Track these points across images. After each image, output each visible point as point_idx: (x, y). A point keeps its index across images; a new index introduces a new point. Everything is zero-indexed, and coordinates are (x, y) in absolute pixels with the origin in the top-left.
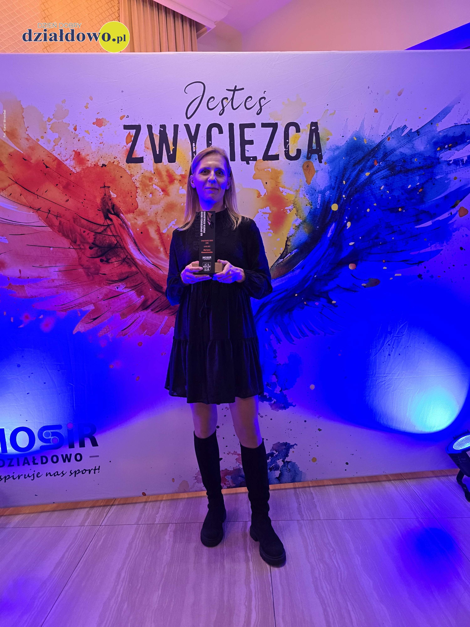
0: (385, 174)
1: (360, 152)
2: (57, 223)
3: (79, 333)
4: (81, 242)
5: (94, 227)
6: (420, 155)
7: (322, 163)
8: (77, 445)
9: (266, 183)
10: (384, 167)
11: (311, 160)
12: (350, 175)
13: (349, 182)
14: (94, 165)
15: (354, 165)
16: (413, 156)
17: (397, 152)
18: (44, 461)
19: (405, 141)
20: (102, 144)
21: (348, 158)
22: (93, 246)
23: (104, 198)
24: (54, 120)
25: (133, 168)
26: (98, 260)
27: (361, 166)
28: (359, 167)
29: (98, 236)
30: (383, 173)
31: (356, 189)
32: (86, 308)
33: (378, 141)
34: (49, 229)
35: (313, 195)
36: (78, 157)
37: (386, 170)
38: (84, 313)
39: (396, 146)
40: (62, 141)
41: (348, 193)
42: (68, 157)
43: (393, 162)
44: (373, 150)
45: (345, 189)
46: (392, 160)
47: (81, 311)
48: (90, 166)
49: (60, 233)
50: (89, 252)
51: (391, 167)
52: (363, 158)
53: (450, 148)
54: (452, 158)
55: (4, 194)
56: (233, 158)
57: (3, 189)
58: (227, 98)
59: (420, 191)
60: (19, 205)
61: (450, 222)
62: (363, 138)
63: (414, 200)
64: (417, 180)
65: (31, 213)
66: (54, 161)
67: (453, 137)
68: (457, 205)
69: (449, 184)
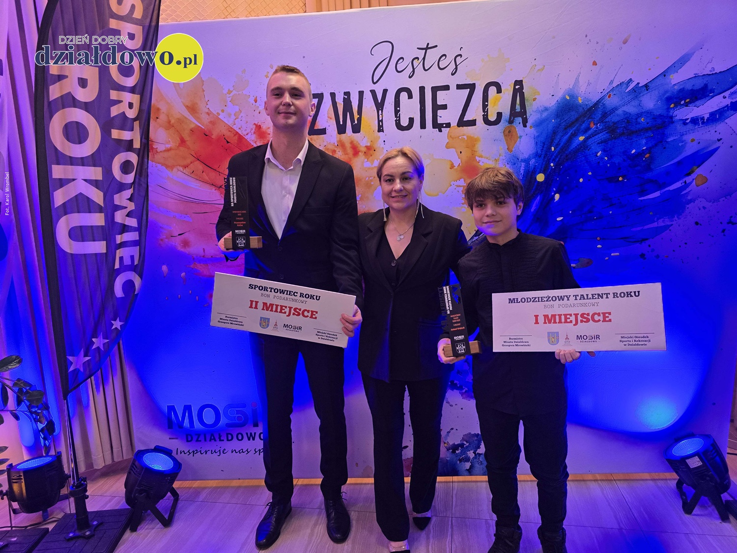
0: (604, 138)
1: (573, 113)
6: (648, 113)
7: (526, 127)
9: (461, 152)
10: (602, 129)
11: (514, 125)
12: (560, 140)
13: (559, 148)
15: (565, 129)
16: (639, 115)
17: (620, 112)
18: (230, 438)
19: (629, 98)
21: (559, 120)
24: (234, 92)
25: (315, 141)
27: (574, 129)
28: (572, 130)
30: (602, 136)
31: (567, 156)
33: (595, 99)
35: (515, 164)
36: (259, 131)
37: (604, 133)
39: (618, 104)
40: (242, 114)
41: (557, 161)
42: (248, 130)
43: (614, 123)
44: (590, 109)
45: (553, 157)
46: (613, 120)
51: (611, 129)
52: (577, 120)
53: (686, 105)
54: (690, 116)
55: (187, 171)
56: (423, 126)
57: (185, 167)
58: (418, 58)
59: (646, 157)
60: (202, 183)
61: (682, 193)
62: (577, 97)
63: (639, 168)
64: (643, 144)
65: (213, 190)
66: (235, 135)
67: (692, 90)
68: (693, 171)
69: (683, 147)
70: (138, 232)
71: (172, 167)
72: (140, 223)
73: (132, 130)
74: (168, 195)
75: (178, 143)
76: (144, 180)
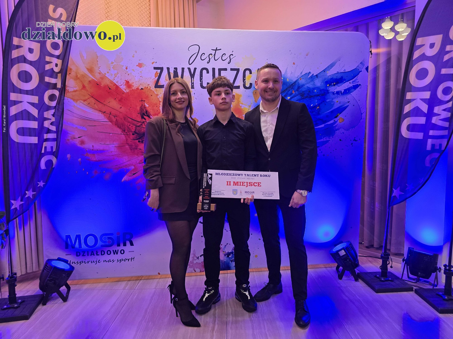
1: (285, 86)
2: (115, 120)
3: (125, 181)
4: (128, 131)
5: (136, 123)
6: (318, 88)
8: (122, 245)
10: (298, 94)
14: (137, 88)
16: (314, 89)
17: (305, 86)
18: (103, 254)
19: (309, 81)
20: (141, 77)
22: (135, 133)
23: (141, 107)
24: (115, 63)
25: (158, 91)
26: (137, 141)
27: (286, 93)
28: (284, 94)
29: (138, 128)
30: (298, 97)
32: (130, 168)
33: (294, 80)
34: (110, 123)
36: (128, 84)
38: (128, 171)
39: (304, 83)
40: (118, 75)
42: (122, 83)
43: (303, 92)
44: (292, 84)
46: (302, 90)
47: (126, 169)
48: (134, 89)
49: (116, 126)
50: (132, 137)
51: (302, 94)
52: (286, 89)
53: (334, 85)
54: (336, 91)
55: (86, 103)
57: (85, 101)
58: (212, 54)
59: (317, 108)
60: (94, 110)
61: (334, 126)
62: (286, 78)
63: (315, 113)
64: (316, 102)
65: (100, 114)
66: (114, 85)
67: (336, 79)
68: (338, 116)
69: (333, 104)
70: (56, 134)
71: (77, 101)
72: (57, 128)
73: (57, 78)
74: (74, 115)
75: (81, 88)
76: (61, 106)
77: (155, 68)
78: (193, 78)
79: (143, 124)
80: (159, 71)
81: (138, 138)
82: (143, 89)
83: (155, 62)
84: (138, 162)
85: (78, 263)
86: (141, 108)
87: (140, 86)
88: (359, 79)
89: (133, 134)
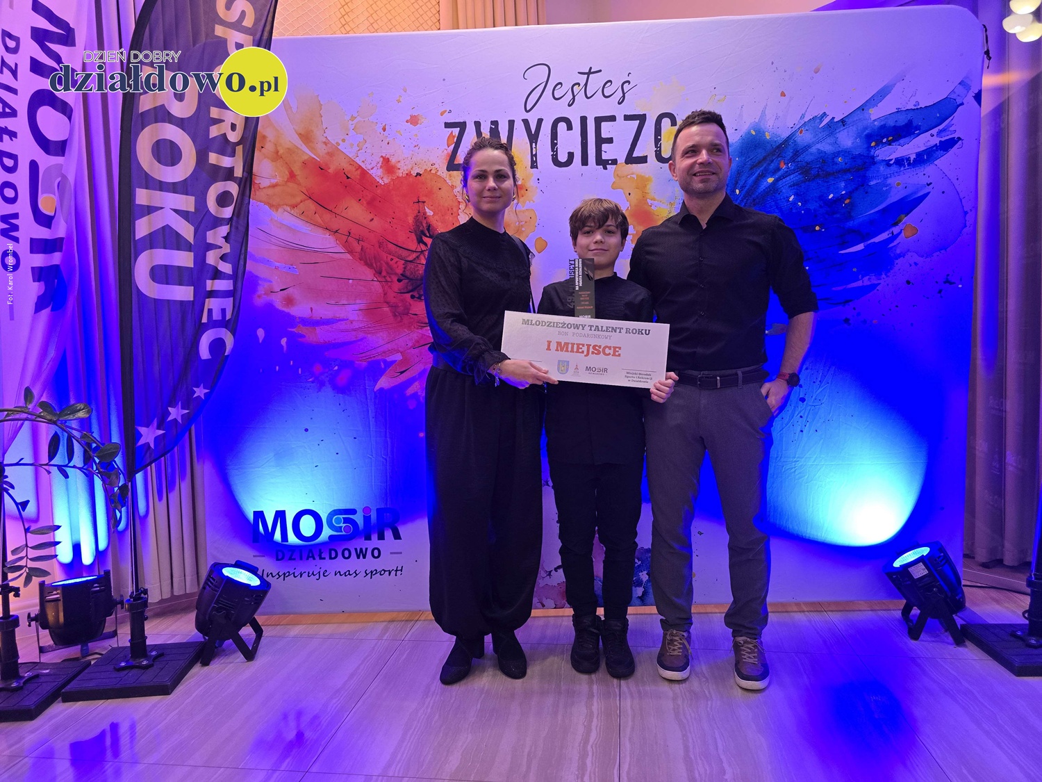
0: (796, 180)
1: (760, 151)
2: (358, 249)
3: (381, 389)
4: (388, 273)
5: (404, 253)
6: (845, 153)
8: (375, 537)
9: (630, 194)
10: (794, 170)
12: (745, 181)
13: (744, 191)
14: (407, 174)
15: (751, 169)
16: (837, 154)
17: (813, 150)
18: (333, 556)
19: (825, 134)
20: (417, 148)
21: (743, 158)
22: (402, 278)
23: (417, 216)
24: (358, 119)
25: (454, 177)
26: (408, 296)
27: (762, 169)
28: (759, 171)
29: (410, 266)
30: (793, 178)
31: (754, 200)
32: (392, 358)
33: (785, 135)
34: (348, 256)
36: (387, 165)
37: (797, 174)
38: (389, 364)
39: (811, 142)
40: (366, 146)
42: (374, 164)
43: (808, 163)
44: (779, 147)
46: (805, 160)
47: (385, 361)
48: (401, 175)
49: (362, 262)
50: (397, 286)
51: (805, 169)
52: (765, 159)
53: (889, 143)
54: (893, 157)
55: (296, 211)
56: (585, 162)
57: (294, 206)
58: (579, 84)
59: (846, 202)
60: (313, 227)
61: (891, 245)
62: (764, 132)
63: (838, 216)
64: (842, 187)
65: (327, 236)
66: (357, 170)
67: (895, 126)
68: (900, 221)
69: (888, 191)
70: (232, 281)
71: (277, 207)
72: (235, 269)
73: (234, 156)
74: (270, 240)
75: (286, 177)
76: (242, 222)
77: (448, 125)
78: (534, 144)
79: (422, 256)
80: (456, 131)
81: (410, 288)
82: (420, 175)
83: (448, 111)
84: (410, 344)
85: (280, 576)
86: (417, 219)
87: (414, 169)
88: (958, 124)
89: (399, 281)
